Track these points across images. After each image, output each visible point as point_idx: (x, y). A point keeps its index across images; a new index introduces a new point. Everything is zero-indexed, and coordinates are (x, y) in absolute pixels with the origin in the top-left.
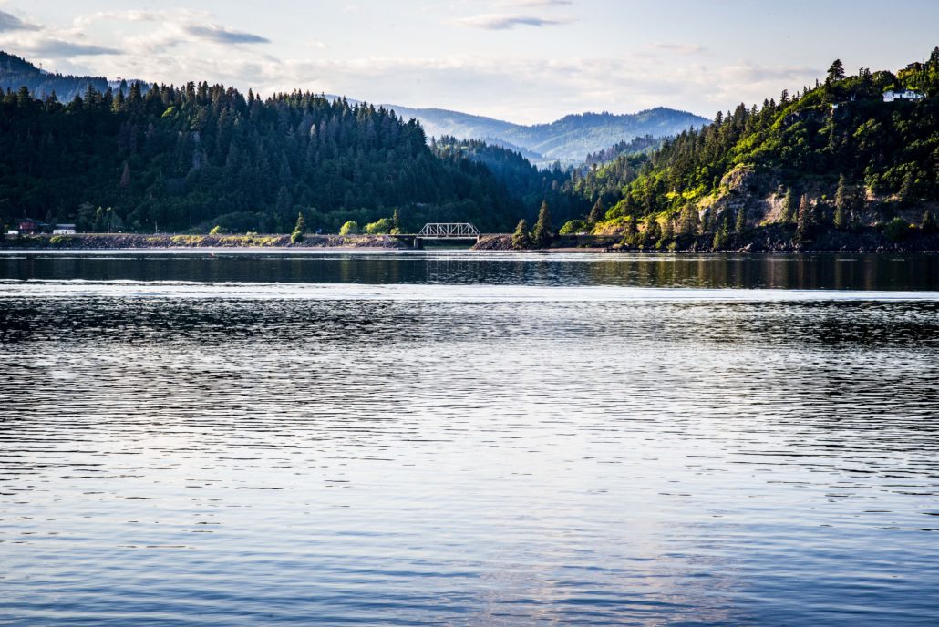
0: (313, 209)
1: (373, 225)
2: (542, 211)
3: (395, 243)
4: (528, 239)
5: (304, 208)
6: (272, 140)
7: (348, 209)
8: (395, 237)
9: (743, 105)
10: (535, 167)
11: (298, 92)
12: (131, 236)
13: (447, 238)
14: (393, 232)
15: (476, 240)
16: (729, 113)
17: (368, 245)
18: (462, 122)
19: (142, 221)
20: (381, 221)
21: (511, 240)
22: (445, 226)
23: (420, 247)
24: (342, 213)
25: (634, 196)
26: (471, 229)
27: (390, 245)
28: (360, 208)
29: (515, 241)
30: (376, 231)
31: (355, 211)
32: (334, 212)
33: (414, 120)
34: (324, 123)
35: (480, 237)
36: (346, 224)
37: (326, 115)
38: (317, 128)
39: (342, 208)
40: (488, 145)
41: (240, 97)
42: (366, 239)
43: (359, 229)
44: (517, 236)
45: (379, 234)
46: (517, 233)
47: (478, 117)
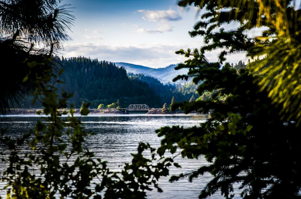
0: (87, 99)
1: (110, 105)
2: (172, 100)
3: (118, 112)
4: (167, 110)
5: (84, 99)
6: (71, 74)
7: (100, 99)
8: (118, 109)
9: (241, 61)
10: (162, 83)
11: (80, 57)
12: (21, 109)
13: (138, 110)
14: (117, 108)
15: (148, 110)
16: (236, 64)
17: (109, 112)
18: (132, 67)
19: (25, 104)
20: (113, 104)
21: (161, 111)
22: (137, 106)
23: (128, 113)
24: (97, 101)
25: (206, 94)
26: (146, 107)
27: (116, 113)
28: (104, 99)
29: (163, 111)
30: (111, 107)
31: (102, 100)
32: (94, 101)
33: (122, 67)
34: (90, 68)
35: (150, 110)
36: (100, 105)
37: (90, 65)
38: (88, 70)
39: (97, 99)
40: (145, 76)
41: (59, 59)
42: (108, 110)
43: (105, 107)
44: (163, 109)
45: (112, 108)
46: (163, 108)
47: (138, 66)
